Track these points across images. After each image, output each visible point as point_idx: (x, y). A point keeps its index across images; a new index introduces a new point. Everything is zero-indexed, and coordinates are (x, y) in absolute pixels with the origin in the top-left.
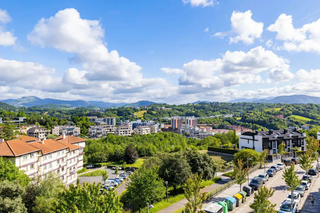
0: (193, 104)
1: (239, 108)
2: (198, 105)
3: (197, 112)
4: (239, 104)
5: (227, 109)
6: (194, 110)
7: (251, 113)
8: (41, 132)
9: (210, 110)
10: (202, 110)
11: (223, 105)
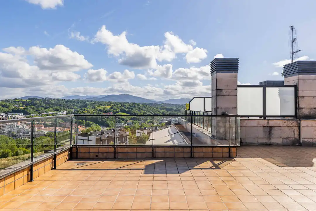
0: (21, 99)
1: (74, 105)
2: (28, 101)
3: (26, 108)
4: (73, 101)
5: (60, 105)
6: (23, 106)
7: (85, 110)
9: (42, 106)
10: (33, 106)
11: (56, 101)
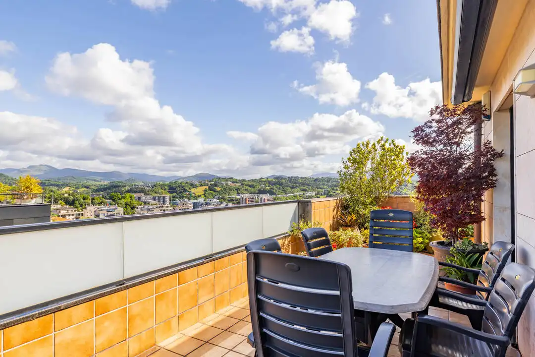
8: (69, 214)
